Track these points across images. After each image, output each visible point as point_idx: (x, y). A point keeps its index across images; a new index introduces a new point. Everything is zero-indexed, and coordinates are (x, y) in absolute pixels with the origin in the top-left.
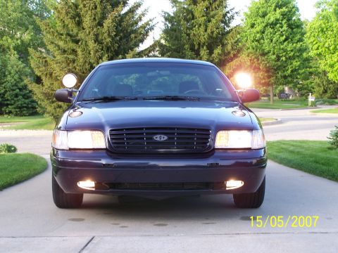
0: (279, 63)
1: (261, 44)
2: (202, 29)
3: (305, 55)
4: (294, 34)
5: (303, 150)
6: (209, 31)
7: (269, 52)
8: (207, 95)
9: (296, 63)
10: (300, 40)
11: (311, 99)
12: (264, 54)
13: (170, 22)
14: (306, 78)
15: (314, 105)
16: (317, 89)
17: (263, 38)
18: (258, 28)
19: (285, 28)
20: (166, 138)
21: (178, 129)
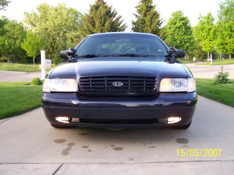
0: (181, 44)
1: (174, 36)
2: (149, 27)
3: (192, 41)
4: (187, 32)
5: (200, 84)
6: (152, 28)
7: (177, 39)
8: (152, 54)
9: (188, 44)
10: (190, 34)
11: (194, 59)
12: (175, 40)
13: (135, 25)
14: (192, 51)
15: (195, 62)
16: (196, 55)
17: (174, 33)
18: (173, 29)
19: (184, 29)
20: (122, 84)
21: (131, 77)
